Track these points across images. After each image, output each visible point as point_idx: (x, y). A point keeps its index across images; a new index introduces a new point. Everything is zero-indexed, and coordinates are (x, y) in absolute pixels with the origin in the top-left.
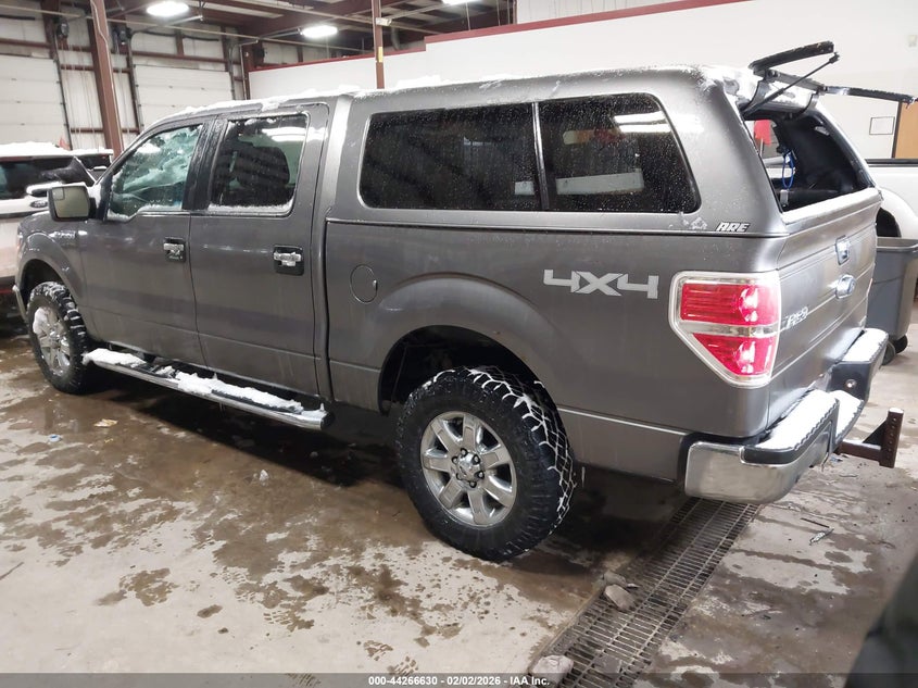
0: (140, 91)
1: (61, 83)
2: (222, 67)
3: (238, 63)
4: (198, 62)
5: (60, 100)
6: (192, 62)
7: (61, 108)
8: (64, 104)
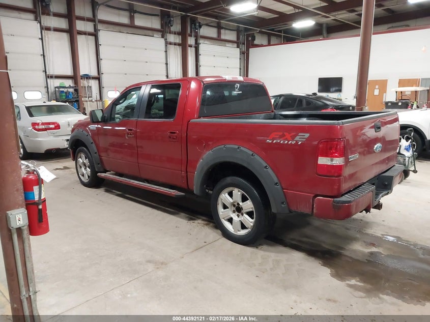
0: (201, 58)
1: (166, 51)
2: (235, 45)
3: (244, 44)
4: (226, 43)
5: (165, 62)
6: (223, 42)
7: (165, 66)
8: (167, 64)
